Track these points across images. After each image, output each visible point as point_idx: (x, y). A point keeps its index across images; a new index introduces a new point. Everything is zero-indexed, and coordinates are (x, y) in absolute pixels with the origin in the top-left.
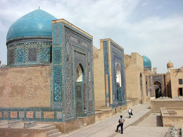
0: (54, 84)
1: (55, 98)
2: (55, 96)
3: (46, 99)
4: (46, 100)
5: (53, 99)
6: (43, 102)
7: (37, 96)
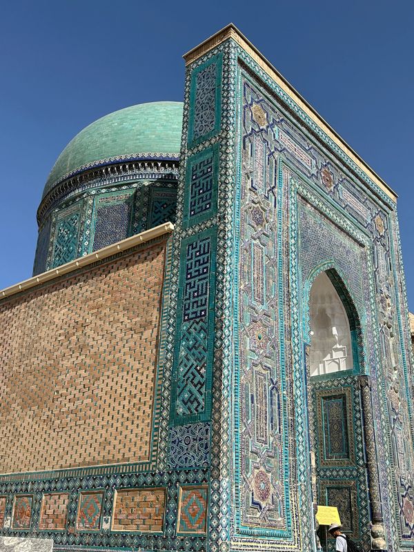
0: (177, 326)
1: (178, 402)
2: (178, 391)
3: (137, 414)
4: (136, 422)
5: (165, 413)
6: (119, 437)
7: (99, 403)
